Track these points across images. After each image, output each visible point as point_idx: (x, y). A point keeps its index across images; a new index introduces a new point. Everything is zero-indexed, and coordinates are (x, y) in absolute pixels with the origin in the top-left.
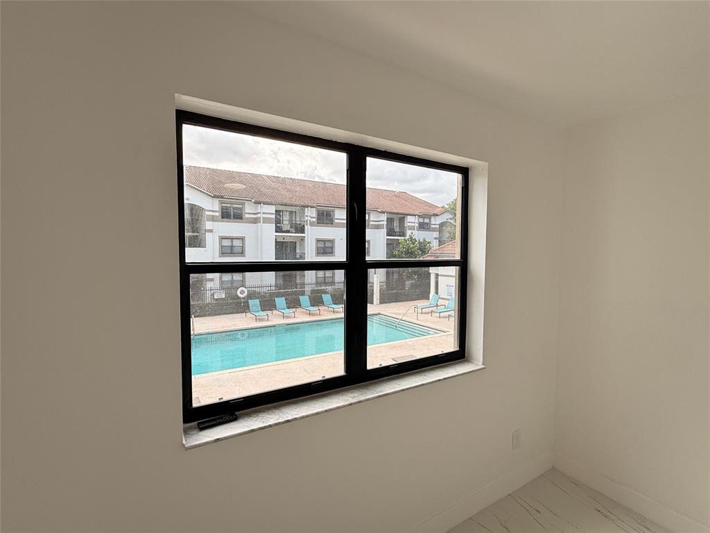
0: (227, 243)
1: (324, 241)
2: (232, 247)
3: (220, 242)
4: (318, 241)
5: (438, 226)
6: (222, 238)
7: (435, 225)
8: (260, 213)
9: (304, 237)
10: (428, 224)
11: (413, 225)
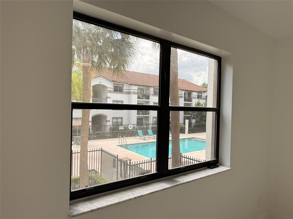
1: (156, 103)
4: (154, 103)
6: (114, 101)
7: (204, 96)
8: (131, 89)
9: (149, 101)
10: (201, 96)
11: (195, 96)
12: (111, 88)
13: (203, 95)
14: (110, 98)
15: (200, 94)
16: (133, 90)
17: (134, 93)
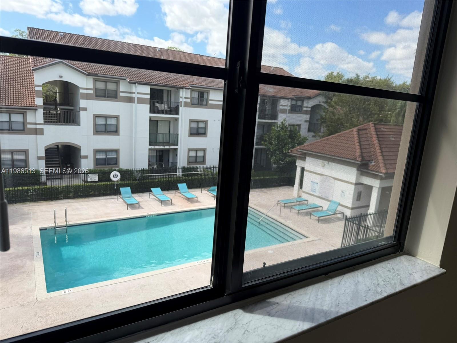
0: (101, 121)
1: (198, 122)
2: (106, 125)
3: (94, 120)
4: (191, 121)
5: (309, 109)
6: (96, 116)
7: (307, 107)
8: (135, 93)
9: (178, 118)
10: (301, 107)
11: (286, 108)
12: (87, 89)
13: (305, 105)
14: (85, 109)
15: (299, 103)
16: (138, 93)
17: (141, 101)
